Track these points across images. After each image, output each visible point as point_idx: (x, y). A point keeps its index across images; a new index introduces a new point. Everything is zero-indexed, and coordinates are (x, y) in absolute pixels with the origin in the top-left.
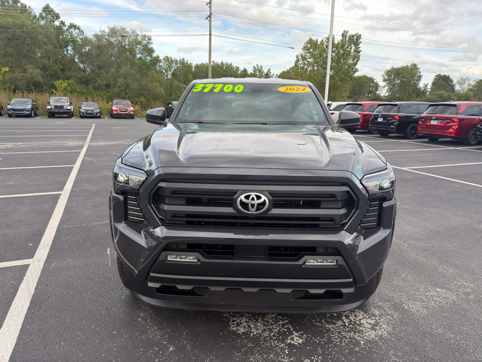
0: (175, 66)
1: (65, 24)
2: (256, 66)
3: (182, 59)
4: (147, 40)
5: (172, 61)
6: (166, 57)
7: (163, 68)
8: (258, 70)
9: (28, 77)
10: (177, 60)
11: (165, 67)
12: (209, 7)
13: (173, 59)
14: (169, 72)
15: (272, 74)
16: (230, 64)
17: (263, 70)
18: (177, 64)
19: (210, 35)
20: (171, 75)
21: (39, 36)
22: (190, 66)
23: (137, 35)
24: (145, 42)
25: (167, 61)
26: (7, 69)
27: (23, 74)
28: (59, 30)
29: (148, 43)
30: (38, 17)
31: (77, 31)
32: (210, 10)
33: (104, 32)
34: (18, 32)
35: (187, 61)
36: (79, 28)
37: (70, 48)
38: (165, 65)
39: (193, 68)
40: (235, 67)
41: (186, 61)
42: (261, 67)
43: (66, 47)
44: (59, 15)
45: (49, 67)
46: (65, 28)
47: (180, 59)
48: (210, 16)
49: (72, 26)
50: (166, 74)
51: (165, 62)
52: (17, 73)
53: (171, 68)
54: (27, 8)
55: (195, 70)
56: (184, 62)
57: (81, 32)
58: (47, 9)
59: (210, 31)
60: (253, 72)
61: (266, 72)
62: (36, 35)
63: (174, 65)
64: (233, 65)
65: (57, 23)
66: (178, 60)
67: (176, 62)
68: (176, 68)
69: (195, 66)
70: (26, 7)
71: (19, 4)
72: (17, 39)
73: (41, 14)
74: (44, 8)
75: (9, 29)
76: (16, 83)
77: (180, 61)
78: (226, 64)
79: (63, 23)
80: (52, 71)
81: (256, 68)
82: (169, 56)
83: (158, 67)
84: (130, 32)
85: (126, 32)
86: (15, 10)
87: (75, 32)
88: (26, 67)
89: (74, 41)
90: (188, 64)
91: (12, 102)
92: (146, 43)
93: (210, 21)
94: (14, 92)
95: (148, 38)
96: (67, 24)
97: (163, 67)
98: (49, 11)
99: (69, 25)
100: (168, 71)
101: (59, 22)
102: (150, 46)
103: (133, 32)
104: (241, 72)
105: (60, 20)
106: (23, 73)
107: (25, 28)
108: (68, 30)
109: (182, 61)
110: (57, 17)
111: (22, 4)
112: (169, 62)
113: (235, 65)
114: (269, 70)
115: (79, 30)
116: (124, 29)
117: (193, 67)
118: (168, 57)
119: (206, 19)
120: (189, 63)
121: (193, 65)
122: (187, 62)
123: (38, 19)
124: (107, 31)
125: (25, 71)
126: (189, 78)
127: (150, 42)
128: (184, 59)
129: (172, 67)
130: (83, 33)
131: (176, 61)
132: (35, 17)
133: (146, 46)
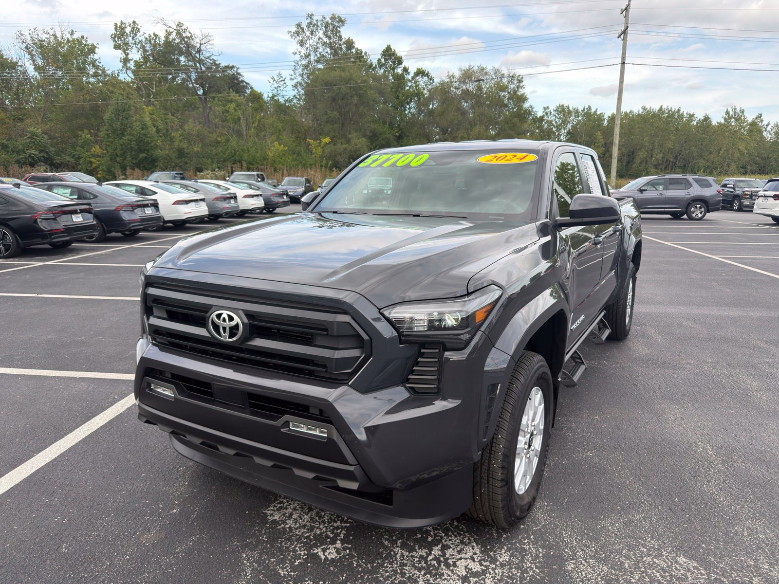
0: (573, 119)
1: (409, 71)
2: (730, 109)
3: (587, 107)
4: (515, 82)
5: (570, 112)
6: (559, 106)
7: (553, 125)
8: (734, 118)
9: (351, 150)
10: (577, 110)
11: (556, 122)
12: (625, 17)
13: (571, 109)
14: (563, 130)
15: (765, 123)
16: (676, 110)
17: (744, 116)
18: (578, 117)
19: (623, 63)
20: (565, 134)
21: (369, 92)
22: (600, 118)
23: (503, 75)
24: (512, 86)
25: (561, 113)
26: (327, 140)
27: (345, 146)
28: (400, 80)
29: (518, 87)
30: (374, 66)
31: (426, 78)
32: (627, 22)
33: (453, 76)
34: (344, 88)
35: (597, 109)
36: (428, 75)
37: (412, 104)
38: (557, 120)
39: (606, 121)
40: (685, 115)
41: (593, 110)
42: (743, 112)
43: (408, 103)
44: (401, 58)
45: (381, 134)
46: (410, 77)
47: (584, 108)
48: (624, 32)
49: (420, 73)
50: (557, 134)
51: (558, 114)
52: (339, 145)
53: (567, 124)
54: (363, 54)
55: (608, 125)
56: (591, 113)
57: (431, 79)
58: (388, 53)
59: (623, 58)
60: (723, 121)
61: (750, 120)
62: (365, 91)
63: (571, 118)
64: (681, 111)
65: (399, 70)
66: (580, 109)
67: (575, 113)
68: (575, 123)
69: (609, 117)
70: (361, 53)
71: (354, 51)
72: (342, 99)
73: (379, 60)
74: (383, 52)
75: (335, 85)
76: (336, 159)
77: (583, 111)
78: (669, 111)
79: (406, 70)
80: (383, 140)
81: (731, 113)
82: (566, 105)
83: (545, 123)
84: (492, 73)
85: (486, 74)
86: (348, 59)
87: (422, 81)
88: (350, 136)
89: (418, 94)
90: (597, 115)
91: (323, 185)
92: (514, 88)
93: (624, 40)
94: (331, 170)
95: (518, 80)
96: (412, 70)
97: (554, 122)
98: (390, 55)
99: (416, 71)
100: (561, 129)
101: (401, 69)
102: (521, 92)
103: (496, 73)
104: (697, 123)
105: (403, 66)
106: (346, 144)
107: (352, 82)
108: (413, 78)
109: (586, 111)
110: (399, 61)
111: (357, 50)
112: (564, 115)
113: (685, 111)
114: (760, 116)
115: (428, 77)
116: (483, 69)
117: (604, 120)
118: (563, 106)
119: (619, 37)
120: (598, 113)
121: (606, 117)
122: (596, 112)
123: (376, 67)
124: (457, 74)
125: (348, 141)
126: (595, 138)
127: (521, 85)
128: (590, 108)
129: (569, 122)
130: (433, 80)
131: (577, 112)
132: (371, 65)
133: (515, 92)
